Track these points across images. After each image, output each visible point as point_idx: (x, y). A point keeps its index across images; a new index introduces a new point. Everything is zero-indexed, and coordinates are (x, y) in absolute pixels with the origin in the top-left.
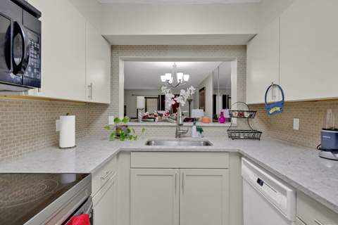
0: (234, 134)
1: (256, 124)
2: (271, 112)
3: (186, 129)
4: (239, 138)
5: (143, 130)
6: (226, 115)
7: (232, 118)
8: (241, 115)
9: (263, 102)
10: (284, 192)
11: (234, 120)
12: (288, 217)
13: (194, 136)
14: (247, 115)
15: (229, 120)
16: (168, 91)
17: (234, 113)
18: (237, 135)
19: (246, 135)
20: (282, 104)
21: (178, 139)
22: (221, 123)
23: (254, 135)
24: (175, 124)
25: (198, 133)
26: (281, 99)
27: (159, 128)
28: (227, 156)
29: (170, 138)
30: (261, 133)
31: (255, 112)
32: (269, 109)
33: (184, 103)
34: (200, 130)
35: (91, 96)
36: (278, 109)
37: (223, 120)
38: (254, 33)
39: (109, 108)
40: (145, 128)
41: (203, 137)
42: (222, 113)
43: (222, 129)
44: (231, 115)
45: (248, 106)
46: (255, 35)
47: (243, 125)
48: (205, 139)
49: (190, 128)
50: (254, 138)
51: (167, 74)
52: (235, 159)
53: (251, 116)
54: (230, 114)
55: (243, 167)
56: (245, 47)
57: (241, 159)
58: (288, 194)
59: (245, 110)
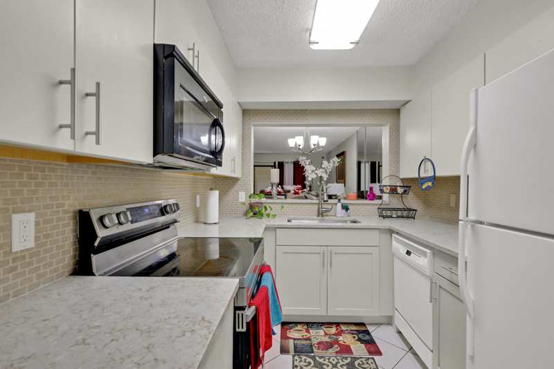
0: (384, 213)
1: (411, 201)
2: (424, 187)
3: (330, 207)
4: (391, 217)
5: (282, 207)
6: (377, 192)
7: (384, 195)
8: (393, 190)
9: (417, 176)
10: (424, 254)
11: (386, 197)
12: (428, 274)
13: (339, 215)
14: (400, 190)
15: (380, 198)
16: (308, 162)
17: (385, 189)
18: (389, 213)
19: (399, 213)
20: (434, 179)
21: (320, 218)
22: (370, 200)
23: (408, 214)
24: (317, 201)
25: (344, 211)
26: (433, 174)
27: (301, 206)
28: (377, 232)
29: (311, 217)
30: (416, 210)
31: (410, 187)
32: (422, 184)
33: (327, 176)
34: (346, 208)
35: (234, 170)
36: (430, 184)
37: (373, 197)
38: (407, 99)
39: (239, 182)
40: (283, 205)
41: (349, 216)
42: (371, 189)
43: (370, 206)
44: (382, 191)
45: (403, 180)
46: (410, 101)
47: (396, 203)
48: (352, 218)
49: (334, 206)
50: (408, 217)
51: (297, 137)
52: (386, 237)
53: (405, 191)
54: (380, 190)
55: (394, 243)
56: (398, 111)
57: (391, 235)
58: (428, 255)
59: (398, 185)
